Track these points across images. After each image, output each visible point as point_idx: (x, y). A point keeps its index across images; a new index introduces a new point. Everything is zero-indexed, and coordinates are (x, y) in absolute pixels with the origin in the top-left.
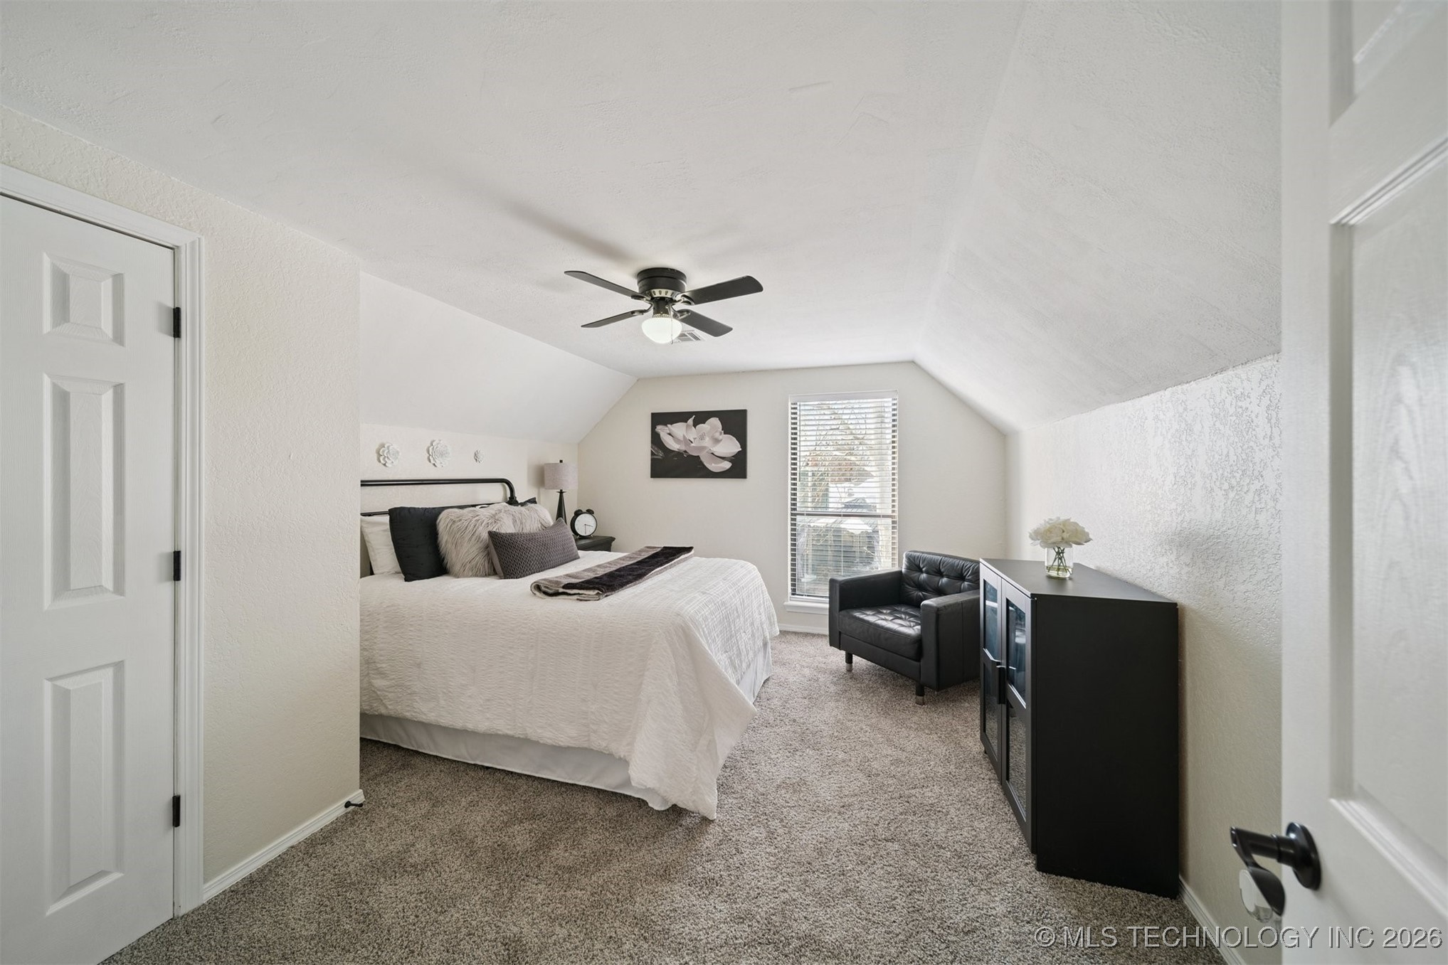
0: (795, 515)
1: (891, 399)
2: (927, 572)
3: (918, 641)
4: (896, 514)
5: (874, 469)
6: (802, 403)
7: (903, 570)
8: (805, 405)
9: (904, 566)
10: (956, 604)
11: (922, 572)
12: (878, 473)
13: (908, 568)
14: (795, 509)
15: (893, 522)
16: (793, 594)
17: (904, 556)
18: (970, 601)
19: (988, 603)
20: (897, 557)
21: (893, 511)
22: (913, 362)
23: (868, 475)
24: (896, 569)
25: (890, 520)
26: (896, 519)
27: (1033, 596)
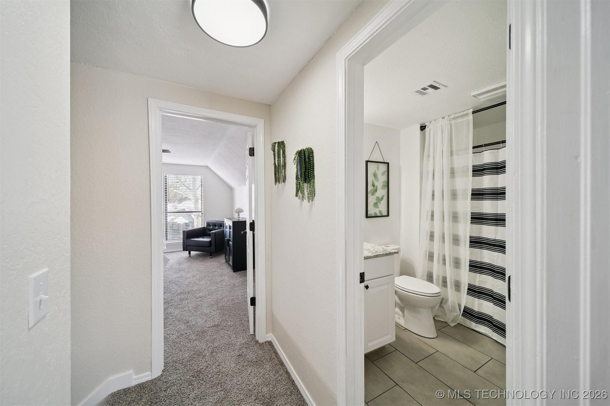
0: (167, 213)
1: (200, 176)
2: (212, 226)
3: (210, 242)
4: (203, 211)
5: (192, 197)
6: (170, 175)
7: (205, 227)
8: (170, 176)
9: (205, 225)
10: (220, 231)
11: (211, 226)
12: (194, 199)
13: (207, 226)
14: (167, 211)
15: (202, 213)
16: (166, 240)
17: (206, 222)
18: (223, 230)
19: (226, 230)
20: (203, 224)
21: (202, 210)
22: (207, 166)
23: (190, 199)
24: (203, 226)
25: (200, 213)
26: (203, 212)
27: (233, 222)
